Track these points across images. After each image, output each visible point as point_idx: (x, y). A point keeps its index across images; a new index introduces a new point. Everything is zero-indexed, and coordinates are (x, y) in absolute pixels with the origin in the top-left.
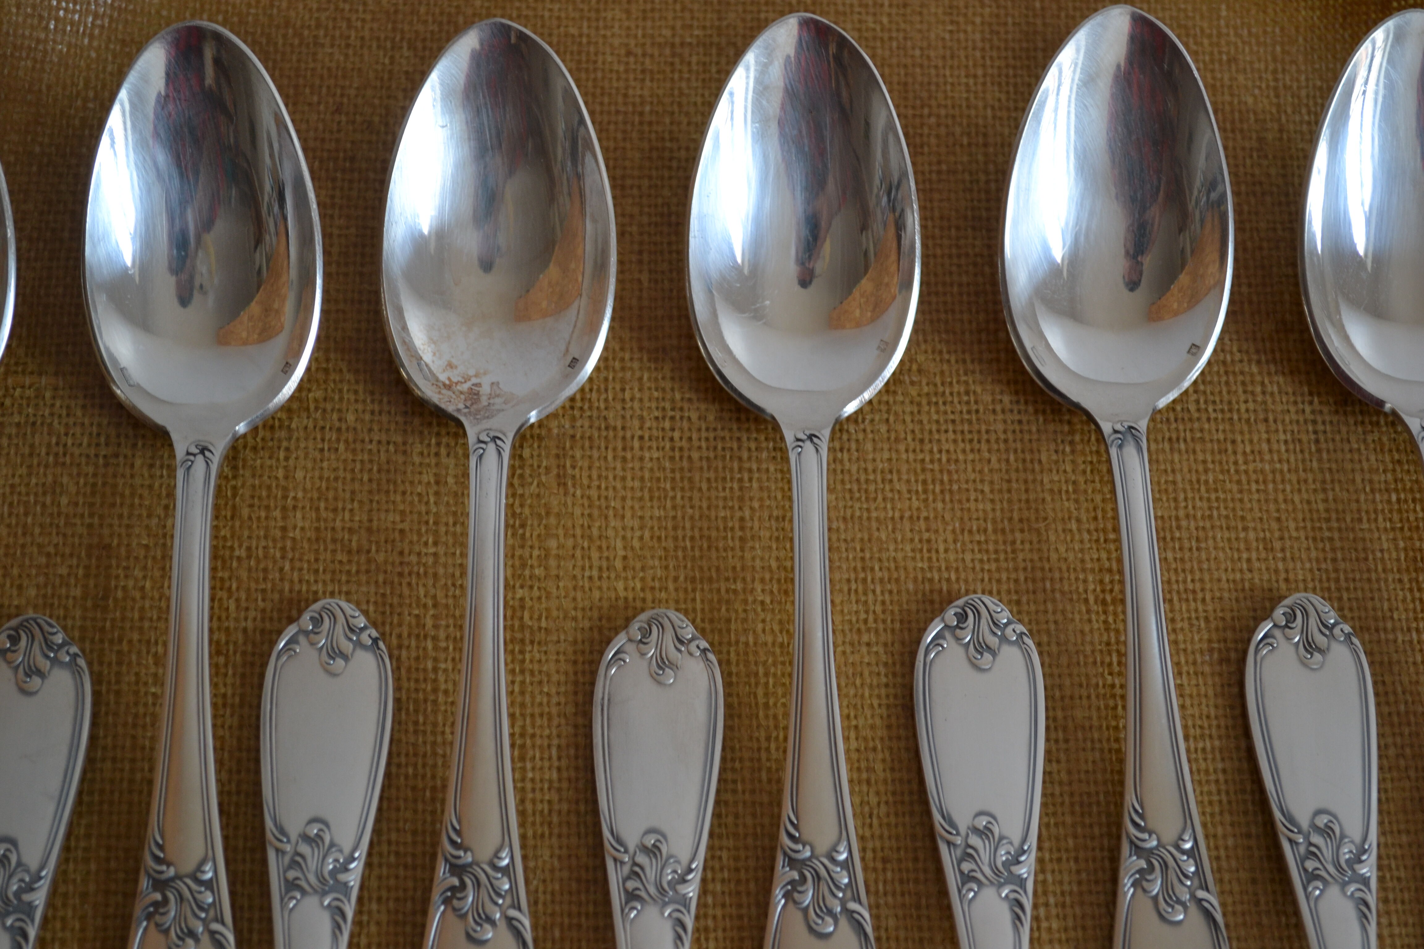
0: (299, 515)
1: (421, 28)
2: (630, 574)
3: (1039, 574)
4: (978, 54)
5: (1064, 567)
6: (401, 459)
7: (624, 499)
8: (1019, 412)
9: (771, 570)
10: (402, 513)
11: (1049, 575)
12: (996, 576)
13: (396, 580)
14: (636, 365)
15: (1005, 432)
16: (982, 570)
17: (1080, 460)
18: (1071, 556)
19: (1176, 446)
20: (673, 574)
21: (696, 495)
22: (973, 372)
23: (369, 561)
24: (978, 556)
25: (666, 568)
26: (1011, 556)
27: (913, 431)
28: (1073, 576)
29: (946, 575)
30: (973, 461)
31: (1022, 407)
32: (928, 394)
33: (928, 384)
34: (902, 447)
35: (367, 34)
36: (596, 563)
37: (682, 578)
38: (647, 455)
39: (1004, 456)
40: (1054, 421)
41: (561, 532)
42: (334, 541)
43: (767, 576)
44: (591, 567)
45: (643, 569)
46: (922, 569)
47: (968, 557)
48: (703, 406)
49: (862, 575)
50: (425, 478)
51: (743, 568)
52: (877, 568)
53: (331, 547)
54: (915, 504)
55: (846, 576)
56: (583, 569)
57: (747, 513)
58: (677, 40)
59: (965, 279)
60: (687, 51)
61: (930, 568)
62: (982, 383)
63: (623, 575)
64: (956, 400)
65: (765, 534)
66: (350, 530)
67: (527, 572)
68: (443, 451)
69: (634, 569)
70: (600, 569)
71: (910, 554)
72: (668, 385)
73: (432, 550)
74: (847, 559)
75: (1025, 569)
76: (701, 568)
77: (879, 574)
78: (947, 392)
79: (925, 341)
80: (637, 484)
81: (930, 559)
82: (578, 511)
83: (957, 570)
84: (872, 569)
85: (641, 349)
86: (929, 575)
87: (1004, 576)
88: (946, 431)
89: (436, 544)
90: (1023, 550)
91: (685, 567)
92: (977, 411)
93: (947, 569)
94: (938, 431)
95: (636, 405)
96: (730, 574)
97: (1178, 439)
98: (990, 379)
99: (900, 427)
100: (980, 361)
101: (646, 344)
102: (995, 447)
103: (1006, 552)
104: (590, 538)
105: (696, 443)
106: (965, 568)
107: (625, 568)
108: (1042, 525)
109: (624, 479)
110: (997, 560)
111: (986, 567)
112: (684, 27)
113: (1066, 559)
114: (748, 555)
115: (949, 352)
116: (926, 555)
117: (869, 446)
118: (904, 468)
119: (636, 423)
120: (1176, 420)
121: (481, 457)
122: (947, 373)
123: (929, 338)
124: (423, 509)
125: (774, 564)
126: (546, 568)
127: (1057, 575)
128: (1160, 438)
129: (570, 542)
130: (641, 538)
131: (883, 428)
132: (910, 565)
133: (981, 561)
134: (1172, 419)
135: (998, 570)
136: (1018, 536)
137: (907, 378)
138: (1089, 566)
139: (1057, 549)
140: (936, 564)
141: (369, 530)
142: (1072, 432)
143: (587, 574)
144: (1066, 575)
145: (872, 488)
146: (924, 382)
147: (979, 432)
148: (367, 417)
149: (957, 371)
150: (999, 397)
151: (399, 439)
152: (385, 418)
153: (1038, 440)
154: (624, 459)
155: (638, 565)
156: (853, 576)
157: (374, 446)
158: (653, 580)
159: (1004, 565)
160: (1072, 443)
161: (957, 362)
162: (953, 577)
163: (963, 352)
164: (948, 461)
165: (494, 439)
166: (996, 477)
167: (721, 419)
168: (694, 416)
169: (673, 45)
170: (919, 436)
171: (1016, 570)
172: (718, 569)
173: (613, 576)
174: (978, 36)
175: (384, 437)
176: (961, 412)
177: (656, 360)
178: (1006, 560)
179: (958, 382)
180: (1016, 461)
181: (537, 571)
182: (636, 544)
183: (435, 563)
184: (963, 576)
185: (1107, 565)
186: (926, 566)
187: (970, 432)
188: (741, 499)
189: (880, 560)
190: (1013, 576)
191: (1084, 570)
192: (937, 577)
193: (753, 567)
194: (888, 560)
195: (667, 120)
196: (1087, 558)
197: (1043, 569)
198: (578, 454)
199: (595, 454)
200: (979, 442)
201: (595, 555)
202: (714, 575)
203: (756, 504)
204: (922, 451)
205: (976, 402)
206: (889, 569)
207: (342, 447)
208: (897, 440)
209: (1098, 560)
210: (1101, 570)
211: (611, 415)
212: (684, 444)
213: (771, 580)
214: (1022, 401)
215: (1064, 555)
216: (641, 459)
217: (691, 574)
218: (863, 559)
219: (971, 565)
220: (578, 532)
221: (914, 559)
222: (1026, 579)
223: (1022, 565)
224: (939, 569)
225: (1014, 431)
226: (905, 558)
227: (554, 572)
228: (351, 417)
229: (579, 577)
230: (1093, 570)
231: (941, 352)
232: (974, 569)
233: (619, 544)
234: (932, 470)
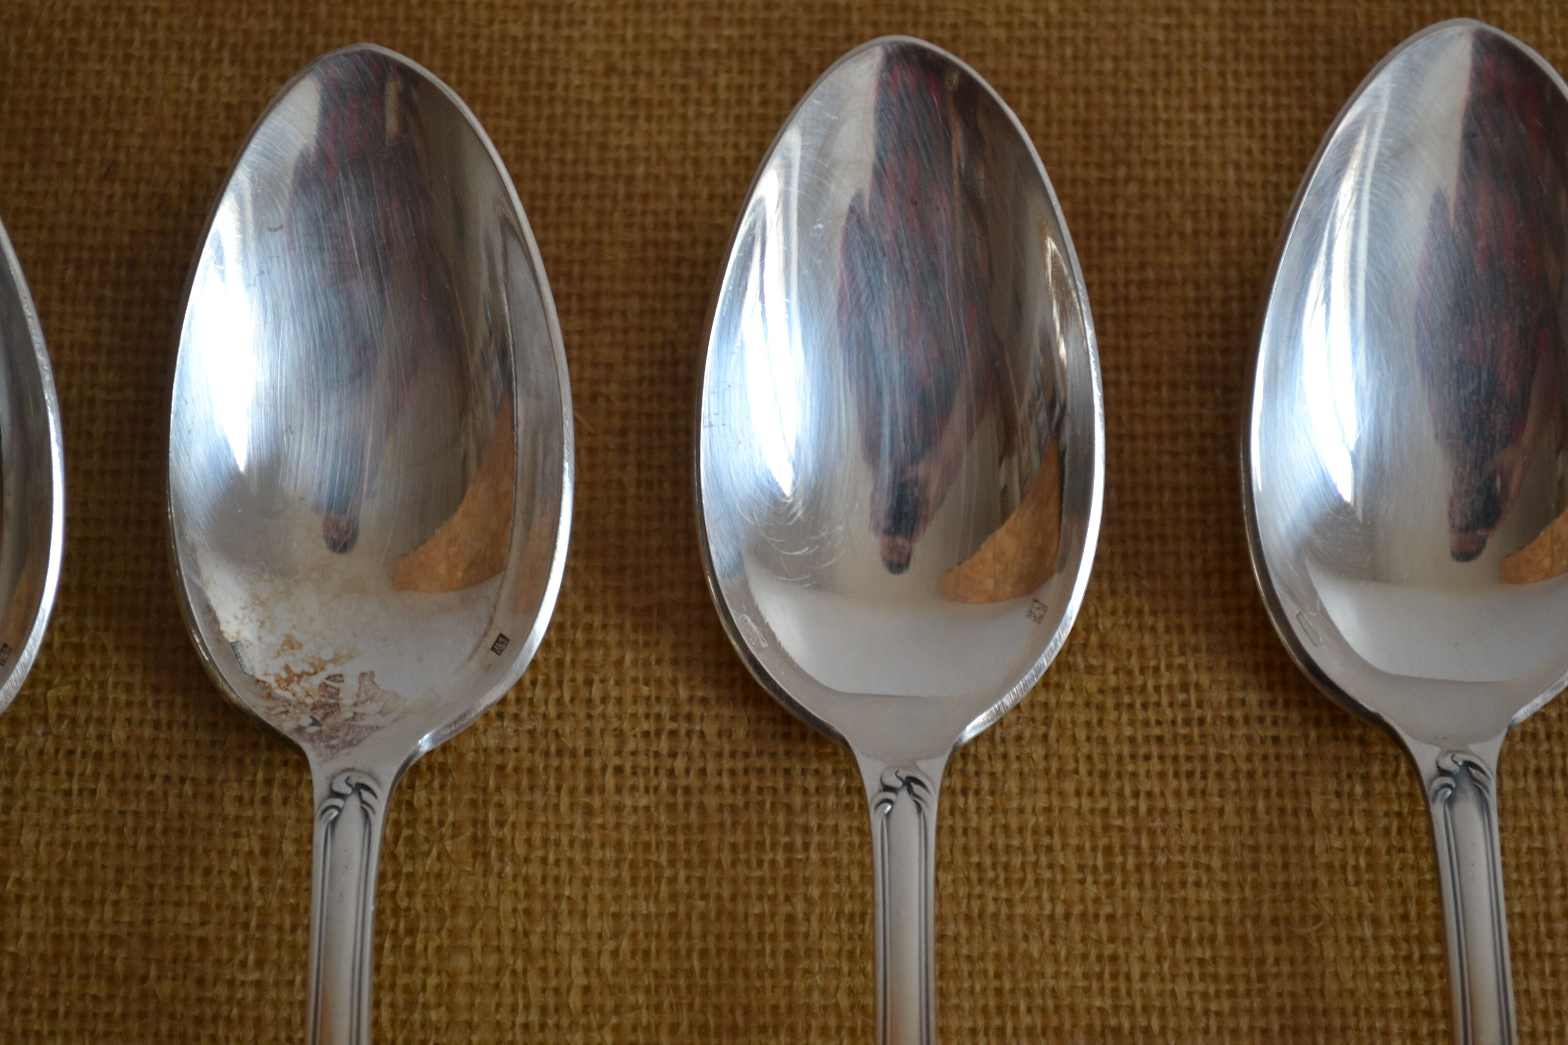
0: (26, 911)
1: (253, 24)
2: (594, 1019)
3: (1305, 1020)
4: (1213, 67)
5: (1350, 1007)
6: (203, 808)
7: (586, 882)
8: (1275, 722)
9: (839, 1014)
10: (204, 908)
11: (1322, 1021)
12: (1230, 1023)
13: (191, 1030)
14: (612, 637)
15: (1249, 759)
16: (1207, 1012)
17: (1381, 809)
18: (1362, 986)
19: (1548, 785)
20: (669, 1018)
21: (712, 873)
22: (1196, 649)
23: (144, 995)
24: (1200, 987)
25: (658, 1007)
26: (1257, 986)
27: (1089, 758)
28: (1364, 1023)
29: (1142, 1022)
30: (1193, 812)
31: (1281, 713)
32: (1116, 690)
33: (1116, 672)
34: (1070, 786)
35: (161, 35)
36: (536, 999)
37: (684, 1027)
38: (628, 802)
39: (1247, 804)
40: (1336, 738)
41: (477, 942)
42: (85, 959)
43: (833, 1022)
44: (527, 1007)
45: (617, 1010)
46: (1101, 1010)
47: (1182, 987)
48: (727, 712)
49: (996, 1022)
50: (244, 844)
51: (790, 1008)
52: (1023, 1007)
53: (78, 970)
54: (1092, 890)
55: (968, 1024)
56: (514, 1010)
57: (800, 907)
58: (694, 45)
59: (1183, 478)
60: (710, 64)
61: (1116, 1008)
62: (1210, 669)
63: (583, 1021)
64: (1165, 700)
65: (830, 945)
66: (115, 941)
67: (417, 1016)
68: (277, 794)
69: (601, 1009)
70: (544, 1010)
71: (1081, 983)
72: (666, 672)
73: (254, 976)
74: (972, 991)
75: (1281, 1011)
76: (718, 1008)
77: (1026, 1020)
78: (1150, 684)
79: (1113, 593)
80: (610, 854)
81: (1115, 991)
82: (507, 904)
83: (1162, 1011)
84: (1015, 1010)
85: (621, 608)
86: (1113, 1022)
87: (1244, 1024)
88: (1147, 757)
89: (260, 964)
90: (1277, 976)
91: (691, 1006)
92: (1201, 721)
93: (1145, 1009)
94: (1133, 757)
95: (611, 709)
96: (767, 1019)
97: (1552, 771)
98: (1224, 663)
99: (1067, 750)
100: (1209, 628)
101: (629, 598)
102: (1232, 786)
103: (1248, 980)
104: (527, 953)
105: (712, 780)
106: (1176, 1008)
107: (585, 1009)
108: (1311, 929)
109: (587, 845)
110: (1232, 994)
111: (1213, 1007)
112: (705, 21)
113: (1352, 993)
114: (799, 985)
115: (1154, 613)
116: (1109, 985)
117: (1013, 785)
118: (1073, 824)
119: (611, 743)
120: (1548, 737)
121: (334, 823)
122: (1150, 652)
123: (1120, 586)
124: (240, 899)
125: (844, 1002)
126: (450, 1009)
127: (1337, 1022)
128: (1520, 769)
129: (492, 961)
130: (615, 953)
131: (1038, 751)
132: (1081, 1002)
133: (1205, 996)
134: (1542, 734)
135: (1234, 1012)
136: (1270, 949)
137: (1080, 659)
138: (1393, 1005)
139: (1337, 974)
140: (1126, 1002)
141: (146, 939)
142: (1366, 758)
143: (520, 1019)
144: (1352, 1022)
145: (1017, 861)
146: (1110, 667)
147: (1204, 758)
148: (148, 732)
149: (1168, 646)
150: (1239, 695)
151: (201, 772)
152: (177, 734)
153: (1308, 773)
154: (589, 810)
155: (610, 1003)
156: (981, 1023)
157: (157, 786)
158: (634, 1029)
159: (1245, 1003)
160: (1366, 778)
161: (1167, 630)
162: (1155, 1025)
163: (1179, 612)
164: (1150, 811)
165: (360, 788)
166: (1233, 841)
167: (758, 735)
168: (711, 729)
169: (686, 54)
170: (1100, 766)
171: (1265, 1011)
172: (747, 1010)
173: (565, 1022)
174: (1213, 35)
175: (175, 769)
176: (1174, 722)
177: (647, 628)
178: (1248, 993)
179: (1169, 667)
180: (1268, 811)
181: (433, 1015)
182: (606, 964)
183: (259, 999)
184: (1172, 1022)
185: (1424, 1003)
186: (1108, 1003)
187: (1189, 758)
188: (790, 882)
189: (1029, 993)
190: (1260, 1023)
191: (1384, 1012)
192: (1126, 1026)
193: (808, 1007)
194: (1043, 993)
195: (674, 191)
196: (1390, 989)
197: (1312, 1010)
198: (509, 799)
199: (539, 800)
200: (1204, 776)
201: (534, 982)
202: (740, 1022)
203: (815, 892)
204: (1104, 793)
205: (1200, 705)
206: (1043, 1010)
207: (102, 786)
208: (1061, 773)
209: (1410, 994)
210: (1413, 1013)
211: (568, 728)
212: (693, 780)
213: (839, 1029)
214: (1280, 702)
215: (1350, 985)
216: (619, 809)
217: (700, 1018)
218: (999, 991)
219: (1186, 1003)
220: (507, 942)
221: (1087, 991)
222: (1282, 1028)
223: (1275, 1003)
224: (1132, 1010)
225: (1265, 758)
226: (1072, 989)
227: (463, 1017)
228: (119, 733)
229: (508, 1024)
230: (1399, 1013)
231: (1140, 612)
232: (1191, 1009)
233: (577, 963)
234: (1122, 829)
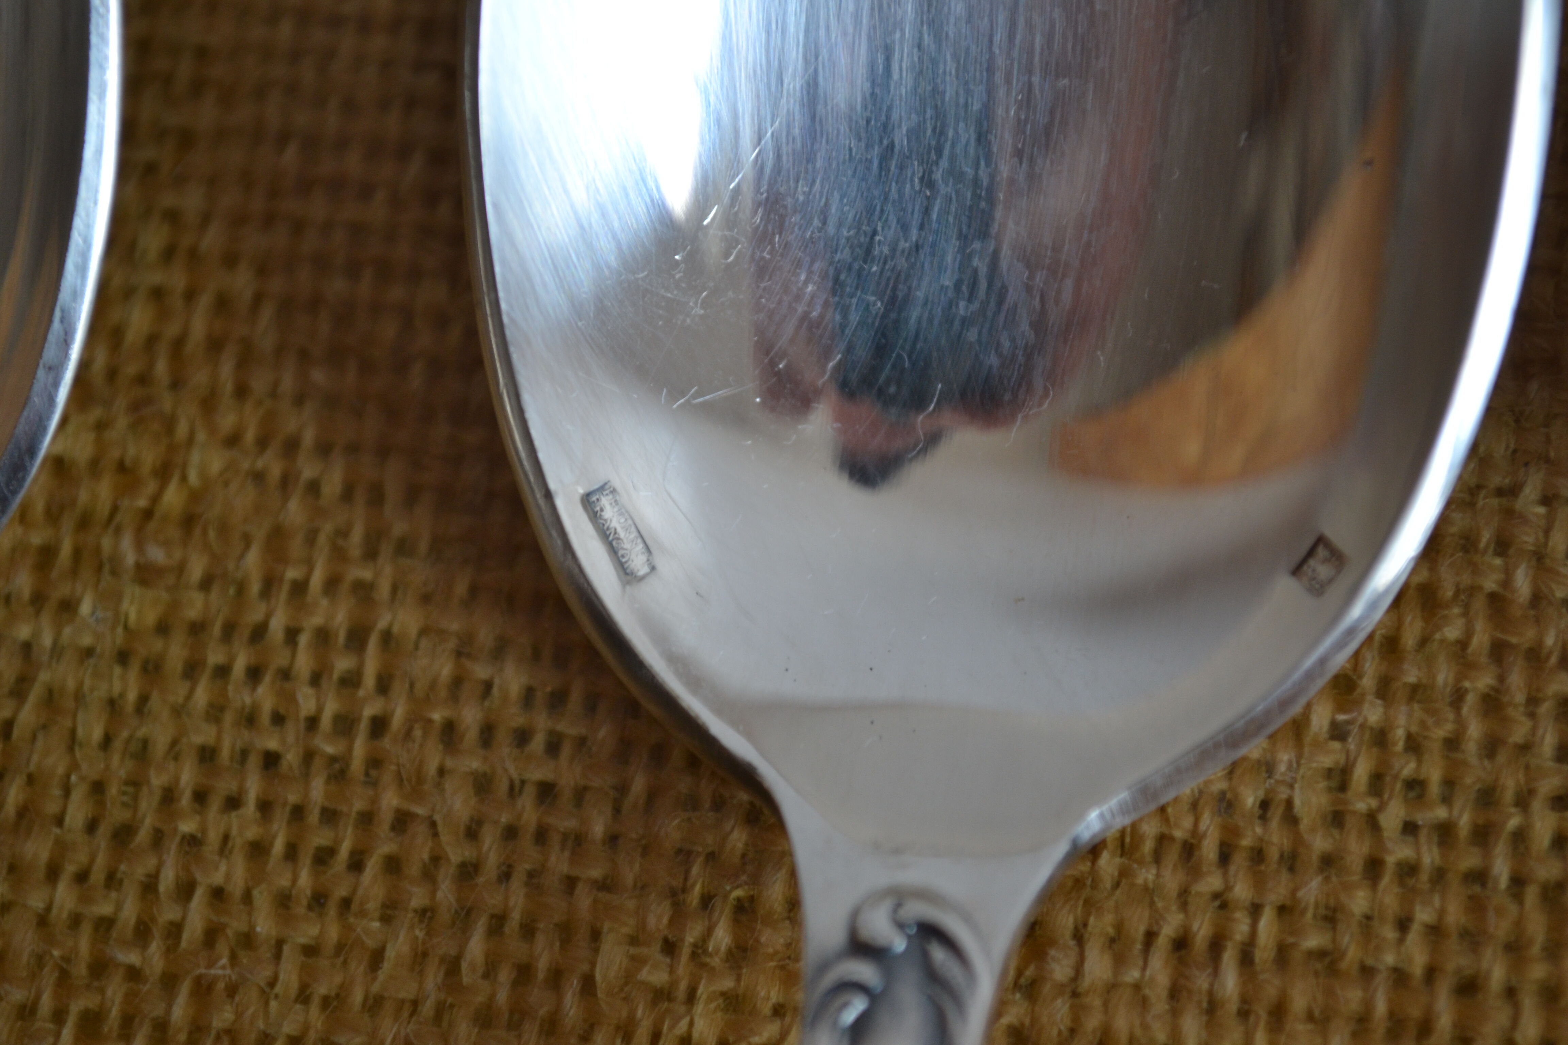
8: (553, 747)
15: (472, 833)
19: (1201, 981)
22: (404, 548)
27: (98, 788)
30: (310, 951)
31: (570, 727)
32: (197, 629)
33: (206, 584)
34: (37, 853)
39: (445, 946)
40: (692, 803)
62: (426, 599)
64: (304, 663)
78: (277, 625)
79: (242, 392)
88: (233, 803)
92: (379, 726)
94: (200, 797)
97: (1216, 946)
98: (461, 589)
102: (418, 898)
115: (324, 449)
120: (1224, 858)
122: (296, 547)
123: (259, 384)
128: (1138, 929)
134: (1209, 850)
137: (127, 544)
146: (197, 569)
147: (367, 819)
149: (343, 533)
150: (481, 671)
153: (606, 885)
161: (348, 495)
163: (383, 452)
164: (211, 935)
170: (117, 815)
176: (312, 723)
179: (332, 584)
180: (490, 972)
187: (330, 816)
200: (356, 865)
204: (112, 880)
205: (383, 686)
214: (576, 696)
225: (511, 833)
231: (291, 446)
234: (134, 974)
